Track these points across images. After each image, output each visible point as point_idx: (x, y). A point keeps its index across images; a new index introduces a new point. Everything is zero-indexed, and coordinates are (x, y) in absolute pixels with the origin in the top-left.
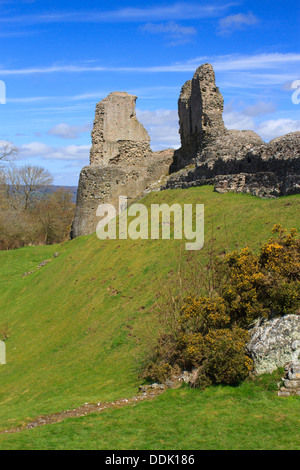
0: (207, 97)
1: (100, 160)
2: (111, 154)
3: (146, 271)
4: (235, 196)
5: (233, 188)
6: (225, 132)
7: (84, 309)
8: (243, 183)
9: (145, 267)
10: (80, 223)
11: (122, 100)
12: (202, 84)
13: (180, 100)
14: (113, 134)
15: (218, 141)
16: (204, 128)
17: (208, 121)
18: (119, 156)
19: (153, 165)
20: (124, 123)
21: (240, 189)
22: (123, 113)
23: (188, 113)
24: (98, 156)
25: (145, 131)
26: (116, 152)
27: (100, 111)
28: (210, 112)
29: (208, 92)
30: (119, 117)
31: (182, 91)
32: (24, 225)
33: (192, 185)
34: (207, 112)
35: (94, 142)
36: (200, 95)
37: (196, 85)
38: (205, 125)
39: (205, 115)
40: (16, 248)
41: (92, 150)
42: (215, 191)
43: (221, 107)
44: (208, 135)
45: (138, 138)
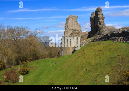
0: (100, 16)
1: (67, 34)
2: (70, 33)
3: (97, 64)
4: (120, 43)
5: (119, 41)
6: (105, 26)
7: (77, 75)
8: (122, 39)
9: (96, 63)
10: (61, 52)
11: (74, 17)
12: (98, 13)
13: (91, 17)
14: (71, 27)
15: (103, 29)
16: (99, 25)
17: (100, 23)
18: (72, 33)
19: (83, 36)
20: (74, 24)
21: (121, 41)
22: (74, 21)
23: (94, 21)
24: (67, 33)
25: (80, 26)
26: (72, 32)
27: (67, 20)
28: (101, 21)
29: (100, 15)
30: (73, 22)
31: (92, 15)
32: (45, 52)
33: (103, 41)
34: (100, 21)
35: (66, 29)
36: (98, 16)
37: (96, 13)
38: (99, 24)
39: (99, 22)
40: (43, 59)
41: (65, 31)
42: (113, 42)
43: (104, 19)
44: (100, 27)
45: (78, 28)
